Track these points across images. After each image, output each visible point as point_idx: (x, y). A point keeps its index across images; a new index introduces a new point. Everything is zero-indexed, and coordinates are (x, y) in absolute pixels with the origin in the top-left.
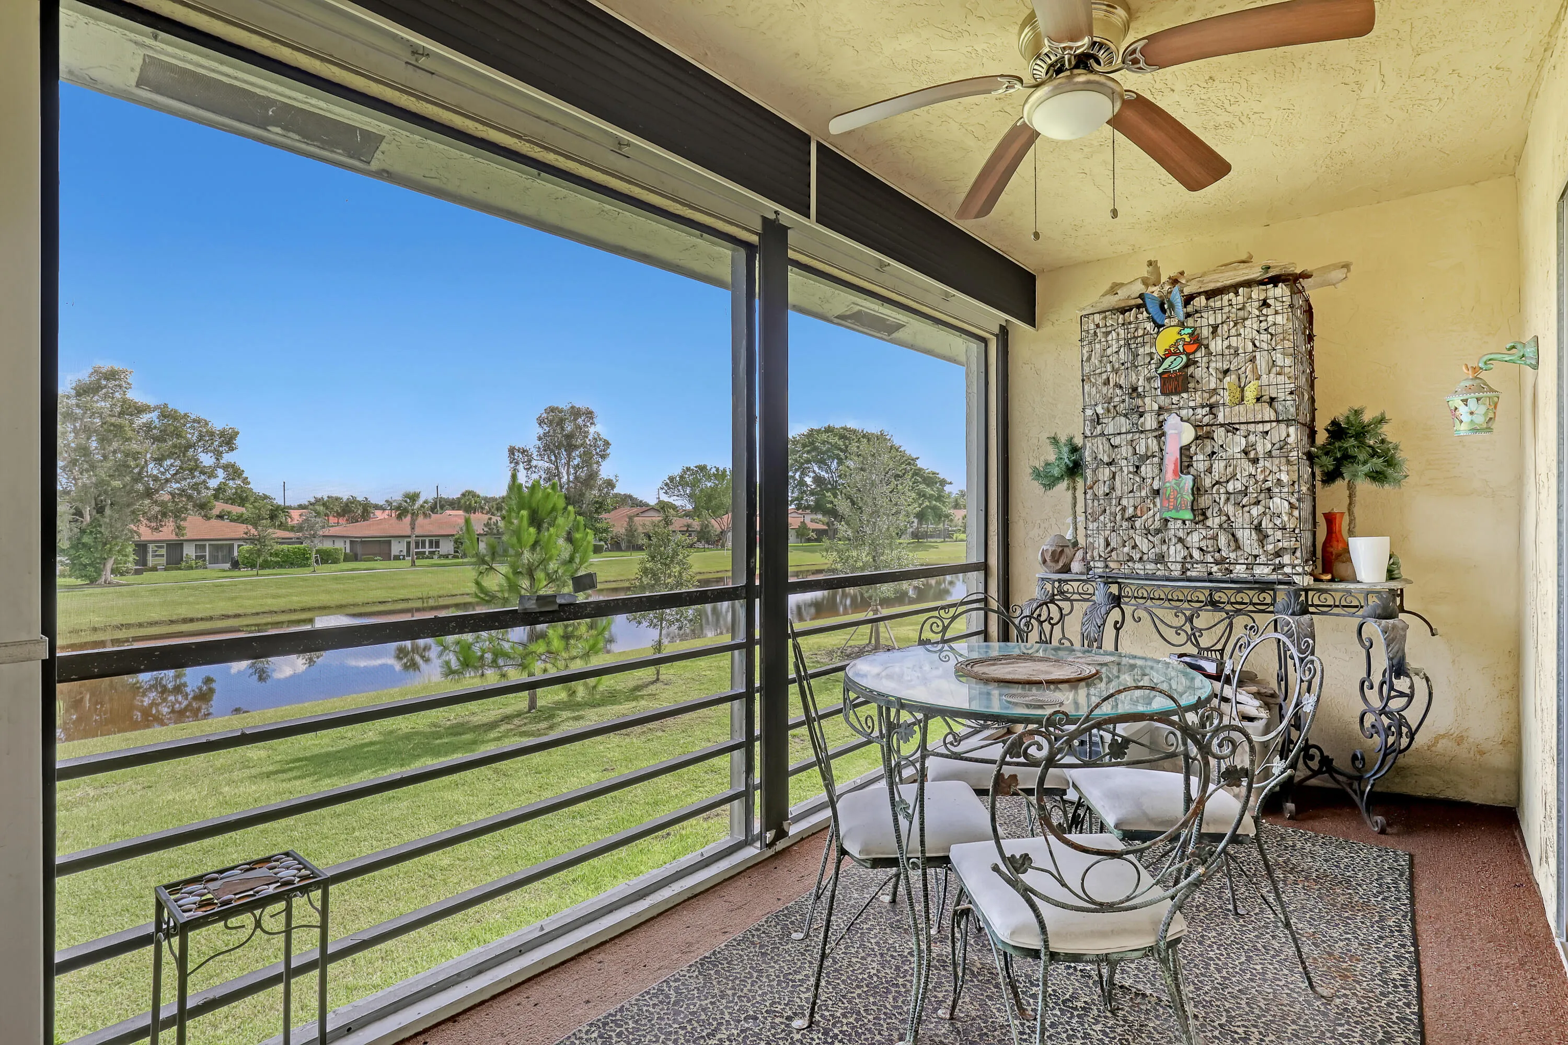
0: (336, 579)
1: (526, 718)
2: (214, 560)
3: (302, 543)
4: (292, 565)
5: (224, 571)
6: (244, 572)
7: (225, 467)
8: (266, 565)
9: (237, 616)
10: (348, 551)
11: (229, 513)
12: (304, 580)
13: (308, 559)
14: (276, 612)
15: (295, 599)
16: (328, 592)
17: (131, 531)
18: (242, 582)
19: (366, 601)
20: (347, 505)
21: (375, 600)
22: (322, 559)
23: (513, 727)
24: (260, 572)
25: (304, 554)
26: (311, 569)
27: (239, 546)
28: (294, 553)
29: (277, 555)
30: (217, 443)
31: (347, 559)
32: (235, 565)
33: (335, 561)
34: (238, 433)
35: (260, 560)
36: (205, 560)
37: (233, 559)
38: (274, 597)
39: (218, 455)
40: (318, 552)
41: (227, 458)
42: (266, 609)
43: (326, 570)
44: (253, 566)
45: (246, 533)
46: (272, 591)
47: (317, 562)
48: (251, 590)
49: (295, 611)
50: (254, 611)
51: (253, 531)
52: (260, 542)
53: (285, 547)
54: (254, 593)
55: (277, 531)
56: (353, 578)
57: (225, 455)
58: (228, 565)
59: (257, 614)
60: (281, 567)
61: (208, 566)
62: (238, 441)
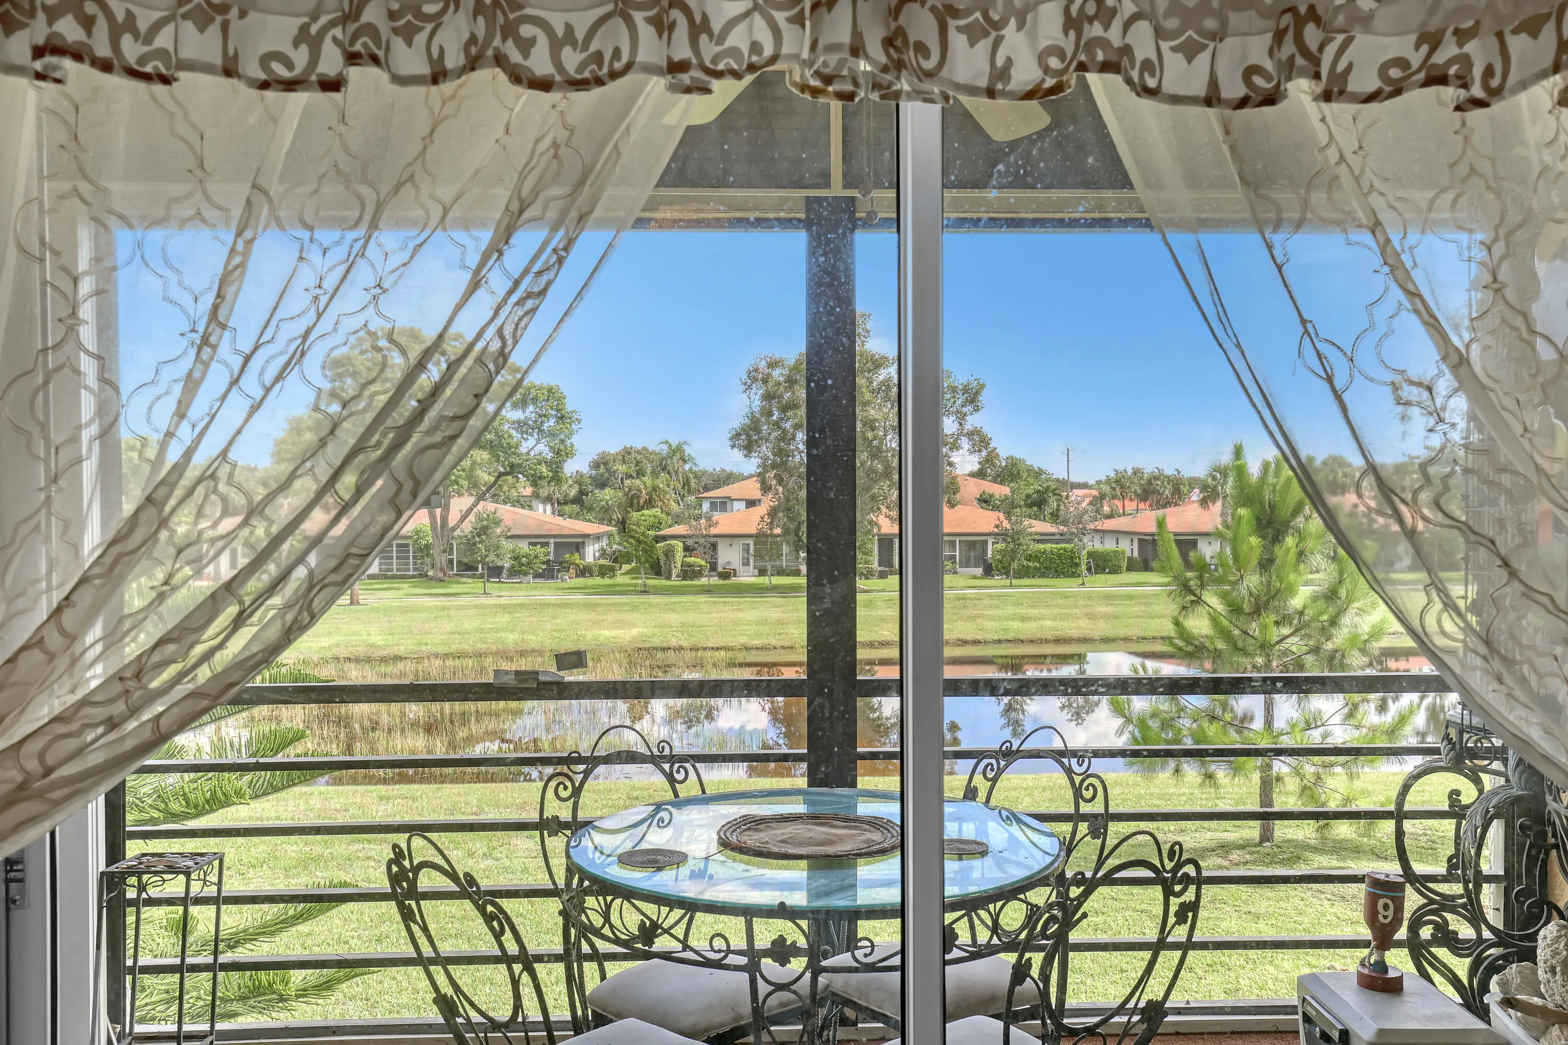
0: (1109, 598)
1: (1250, 853)
2: (966, 563)
3: (1069, 541)
4: (1058, 574)
5: (975, 577)
6: (998, 580)
7: (970, 435)
8: (1023, 573)
9: (976, 642)
10: (1136, 554)
11: (991, 496)
12: (1065, 596)
13: (1077, 565)
14: (1022, 642)
15: (1048, 623)
16: (1091, 616)
17: (871, 522)
18: (990, 596)
19: (1142, 634)
20: (1149, 482)
21: (1156, 634)
22: (1097, 566)
23: (1226, 863)
24: (1015, 582)
25: (1072, 558)
26: (1080, 580)
27: (993, 543)
28: (1059, 556)
29: (1037, 558)
30: (959, 402)
31: (1132, 566)
32: (988, 571)
33: (1115, 570)
34: (983, 386)
35: (1015, 565)
36: (954, 563)
37: (985, 561)
38: (1023, 619)
39: (961, 418)
40: (1091, 554)
41: (973, 421)
42: (1010, 636)
43: (1101, 584)
44: (1007, 574)
45: (997, 526)
46: (1022, 610)
47: (1089, 570)
48: (997, 607)
49: (1047, 641)
50: (996, 637)
51: (1006, 524)
52: (1014, 540)
53: (1048, 546)
54: (999, 612)
55: (1034, 522)
56: (1130, 597)
57: (967, 418)
58: (979, 571)
59: (1000, 642)
60: (1043, 575)
61: (959, 570)
62: (983, 398)
